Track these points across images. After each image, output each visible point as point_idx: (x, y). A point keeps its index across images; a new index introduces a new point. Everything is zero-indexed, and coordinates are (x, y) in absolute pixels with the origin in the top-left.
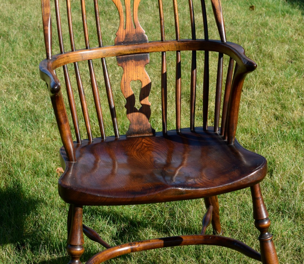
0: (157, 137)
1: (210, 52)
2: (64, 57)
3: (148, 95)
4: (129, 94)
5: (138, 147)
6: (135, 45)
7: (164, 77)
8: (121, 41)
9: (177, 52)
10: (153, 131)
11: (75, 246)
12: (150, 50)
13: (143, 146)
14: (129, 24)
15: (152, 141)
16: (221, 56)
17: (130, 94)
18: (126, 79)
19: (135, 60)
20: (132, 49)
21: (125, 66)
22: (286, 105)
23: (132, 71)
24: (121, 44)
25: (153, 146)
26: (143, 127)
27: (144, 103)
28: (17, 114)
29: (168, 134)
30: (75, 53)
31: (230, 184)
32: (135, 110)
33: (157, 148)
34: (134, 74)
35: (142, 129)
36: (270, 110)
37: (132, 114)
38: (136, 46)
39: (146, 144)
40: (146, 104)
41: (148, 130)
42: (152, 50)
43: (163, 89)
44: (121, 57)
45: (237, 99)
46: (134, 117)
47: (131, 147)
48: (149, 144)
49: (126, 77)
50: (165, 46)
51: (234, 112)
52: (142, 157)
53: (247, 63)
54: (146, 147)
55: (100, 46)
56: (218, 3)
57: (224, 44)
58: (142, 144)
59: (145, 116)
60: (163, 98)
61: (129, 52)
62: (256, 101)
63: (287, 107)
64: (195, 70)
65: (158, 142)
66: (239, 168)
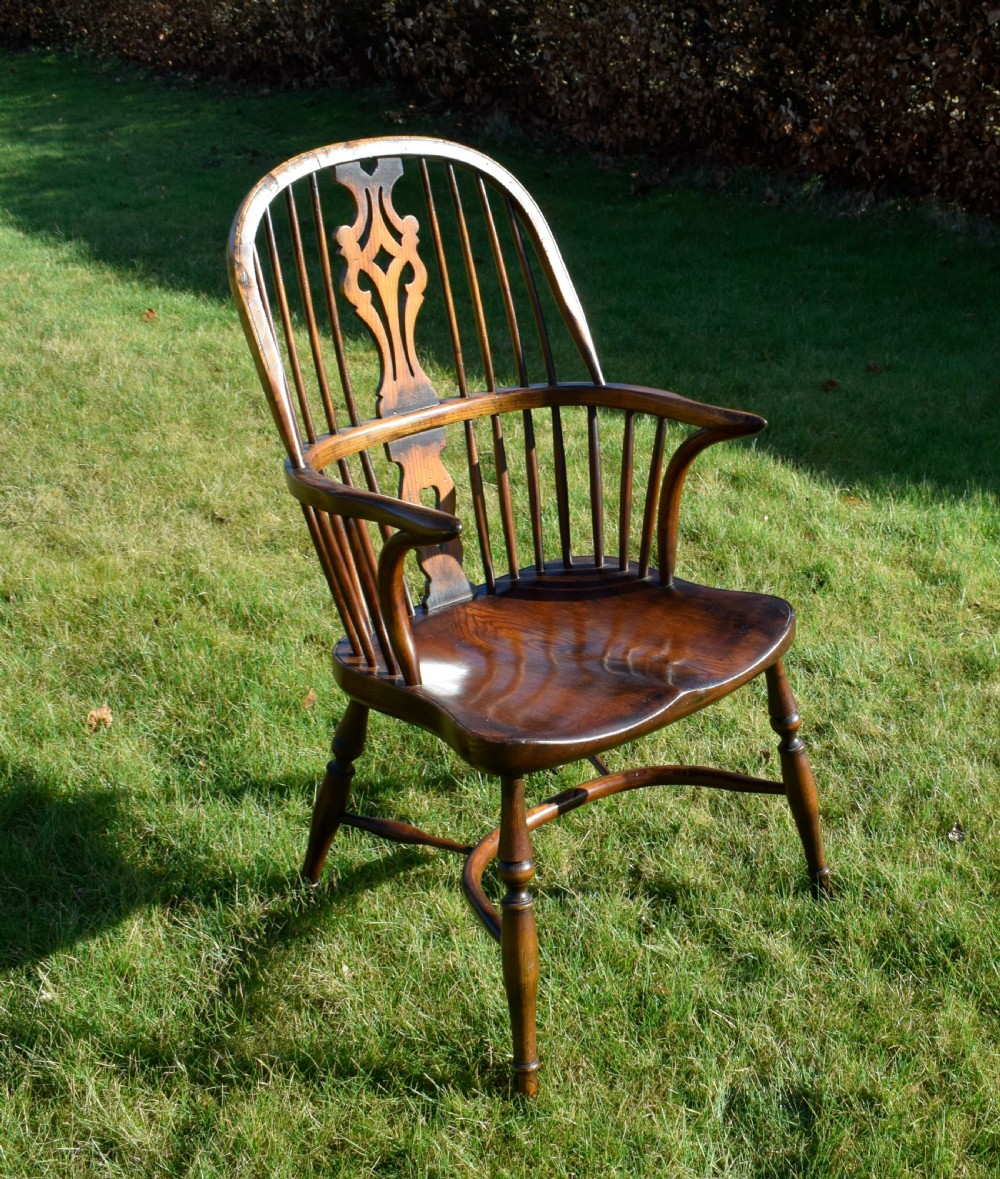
5: (472, 628)
7: (475, 472)
8: (392, 406)
13: (478, 621)
14: (401, 369)
18: (410, 486)
21: (406, 460)
23: (419, 469)
25: (497, 617)
29: (498, 585)
33: (508, 620)
34: (424, 472)
35: (452, 589)
37: (431, 559)
39: (481, 617)
43: (479, 497)
48: (484, 617)
49: (410, 483)
54: (484, 623)
55: (354, 425)
59: (454, 559)
60: (482, 516)
61: (411, 430)
64: (533, 450)
65: (498, 608)
66: (751, 626)
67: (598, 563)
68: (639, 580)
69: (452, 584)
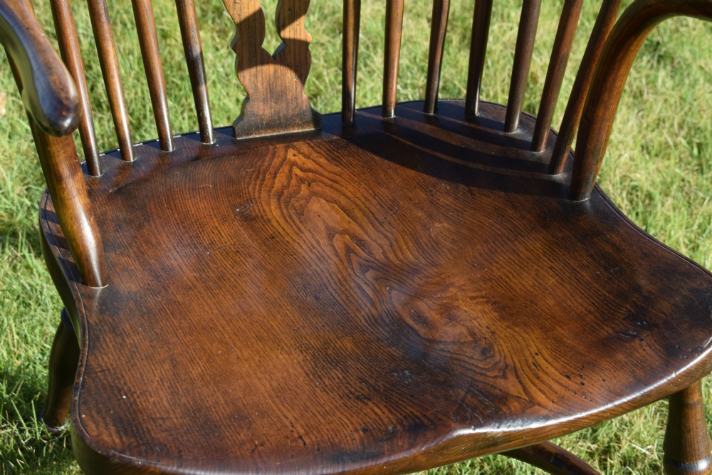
3: (305, 12)
4: (246, 10)
5: (278, 184)
10: (316, 118)
13: (294, 176)
15: (316, 155)
17: (252, 10)
25: (323, 176)
26: (287, 108)
27: (290, 36)
32: (264, 59)
33: (335, 185)
35: (281, 115)
37: (253, 70)
39: (301, 169)
40: (298, 37)
41: (300, 115)
46: (260, 78)
47: (258, 182)
48: (310, 170)
52: (302, 228)
54: (302, 180)
58: (290, 171)
59: (293, 74)
65: (335, 160)
66: (651, 327)
67: (508, 126)
68: (546, 176)
69: (282, 109)
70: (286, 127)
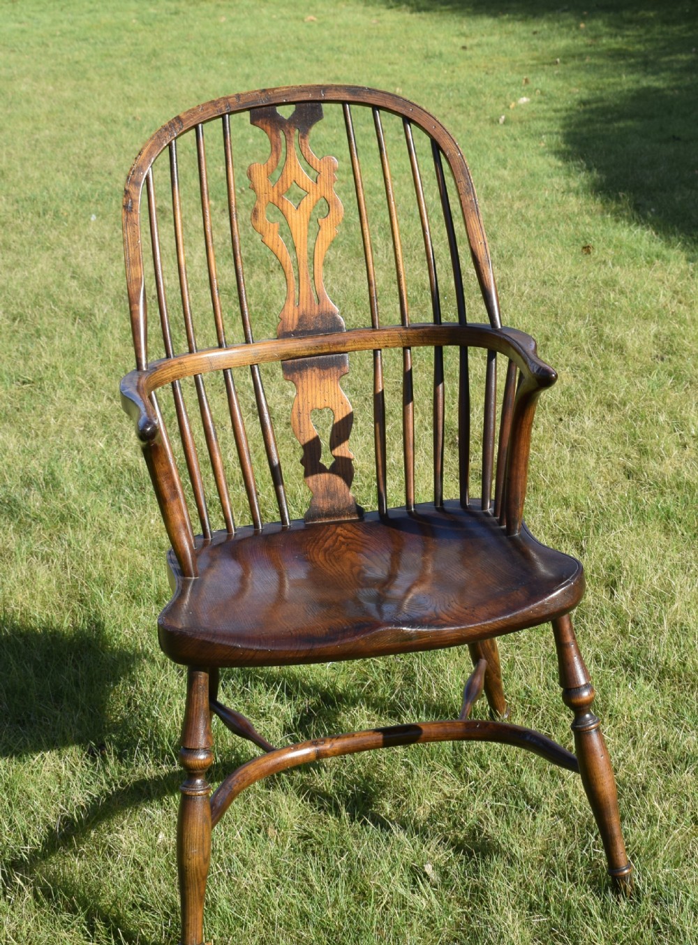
0: (368, 523)
1: (471, 349)
2: (172, 366)
3: (347, 438)
4: (308, 437)
5: (326, 545)
6: (317, 337)
7: (379, 399)
8: (290, 329)
9: (405, 349)
10: (360, 511)
11: (194, 751)
12: (349, 346)
14: (305, 296)
15: (356, 530)
16: (491, 356)
17: (312, 437)
18: (301, 405)
19: (319, 368)
20: (312, 345)
21: (300, 380)
22: (648, 448)
23: (314, 390)
24: (290, 336)
26: (339, 502)
27: (340, 455)
28: (103, 476)
29: (391, 516)
30: (194, 357)
31: (508, 616)
32: (322, 469)
34: (318, 396)
36: (614, 458)
37: (315, 477)
38: (320, 339)
40: (344, 455)
41: (349, 508)
42: (354, 347)
43: (377, 425)
44: (290, 361)
45: (522, 442)
46: (319, 482)
47: (314, 544)
48: (350, 538)
49: (301, 403)
50: (380, 338)
51: (517, 469)
52: (336, 564)
53: (538, 371)
54: (343, 543)
55: (247, 342)
56: (484, 251)
57: (497, 331)
58: (337, 538)
60: (379, 444)
61: (307, 353)
62: (588, 440)
63: (649, 451)
64: (441, 385)
65: (368, 533)
67: (483, 506)
69: (336, 504)
70: (339, 516)
